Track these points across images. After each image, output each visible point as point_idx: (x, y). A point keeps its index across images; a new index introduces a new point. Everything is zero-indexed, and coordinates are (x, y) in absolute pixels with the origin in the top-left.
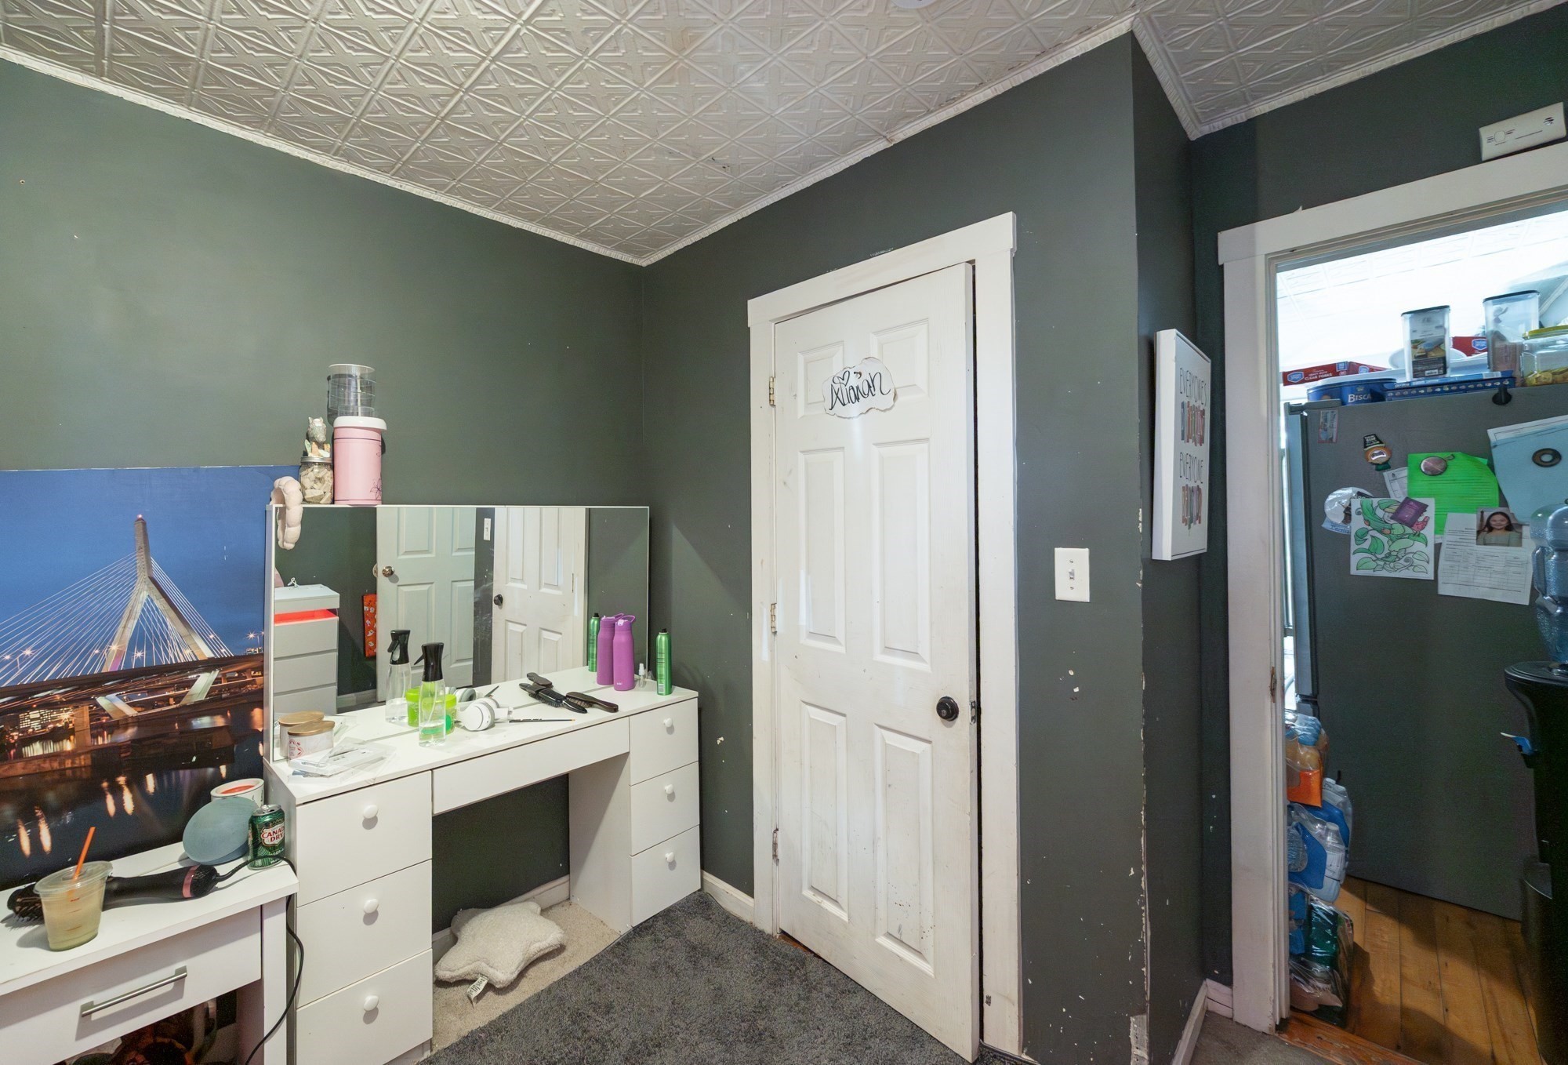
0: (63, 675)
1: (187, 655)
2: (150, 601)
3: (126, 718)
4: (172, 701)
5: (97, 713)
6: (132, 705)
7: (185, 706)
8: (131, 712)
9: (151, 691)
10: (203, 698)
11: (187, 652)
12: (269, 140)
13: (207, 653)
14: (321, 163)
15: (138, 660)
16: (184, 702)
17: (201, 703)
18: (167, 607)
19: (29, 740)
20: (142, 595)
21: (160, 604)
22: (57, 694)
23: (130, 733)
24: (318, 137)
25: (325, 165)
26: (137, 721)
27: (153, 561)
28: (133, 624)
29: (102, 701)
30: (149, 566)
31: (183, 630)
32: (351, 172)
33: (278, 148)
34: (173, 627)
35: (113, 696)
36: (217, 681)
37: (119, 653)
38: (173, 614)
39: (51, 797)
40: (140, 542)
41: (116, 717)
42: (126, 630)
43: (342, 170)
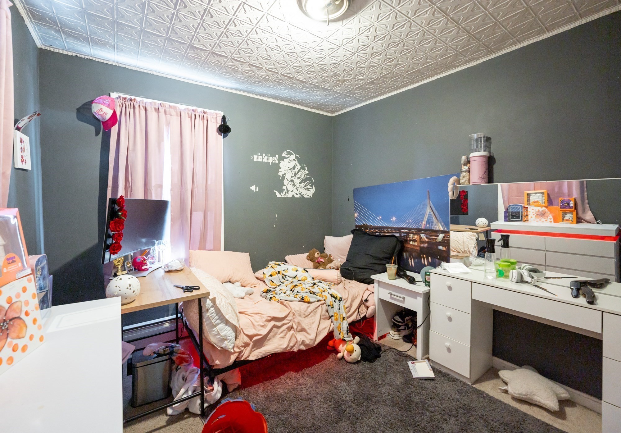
0: (415, 227)
1: (437, 228)
2: (430, 212)
3: (426, 241)
4: (434, 239)
5: (421, 238)
6: (427, 238)
7: (437, 242)
8: (426, 240)
9: (430, 236)
10: (440, 241)
11: (437, 227)
12: (455, 70)
13: (442, 229)
14: (472, 66)
15: (428, 227)
16: (437, 241)
17: (440, 242)
18: (433, 214)
19: (411, 240)
20: (429, 210)
21: (432, 213)
22: (414, 231)
23: (426, 245)
24: (461, 61)
25: (473, 65)
26: (428, 243)
27: (431, 202)
28: (427, 217)
29: (421, 235)
30: (430, 203)
31: (436, 221)
32: (482, 62)
33: (458, 70)
34: (435, 220)
35: (423, 235)
36: (444, 237)
37: (424, 224)
38: (434, 216)
39: (414, 254)
40: (428, 197)
41: (424, 240)
42: (426, 219)
43: (479, 63)
